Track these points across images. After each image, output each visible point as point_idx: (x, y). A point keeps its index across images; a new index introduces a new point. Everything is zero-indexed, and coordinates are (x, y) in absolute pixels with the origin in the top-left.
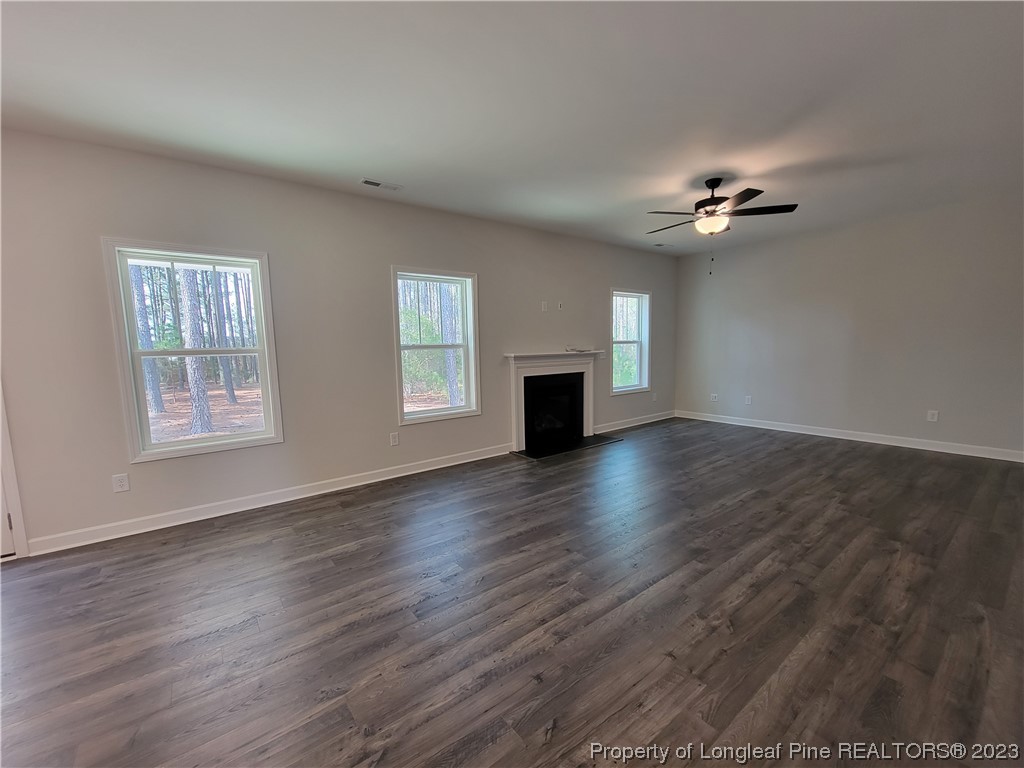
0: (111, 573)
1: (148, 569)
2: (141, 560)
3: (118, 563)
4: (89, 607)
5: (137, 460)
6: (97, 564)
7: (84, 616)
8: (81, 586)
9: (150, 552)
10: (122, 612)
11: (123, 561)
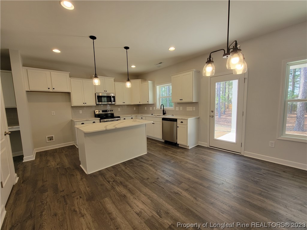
0: (265, 173)
1: (278, 179)
2: (275, 173)
3: (267, 170)
4: (258, 180)
5: (279, 138)
6: (261, 167)
7: (256, 183)
8: (257, 172)
9: (279, 172)
10: (268, 190)
11: (269, 171)
